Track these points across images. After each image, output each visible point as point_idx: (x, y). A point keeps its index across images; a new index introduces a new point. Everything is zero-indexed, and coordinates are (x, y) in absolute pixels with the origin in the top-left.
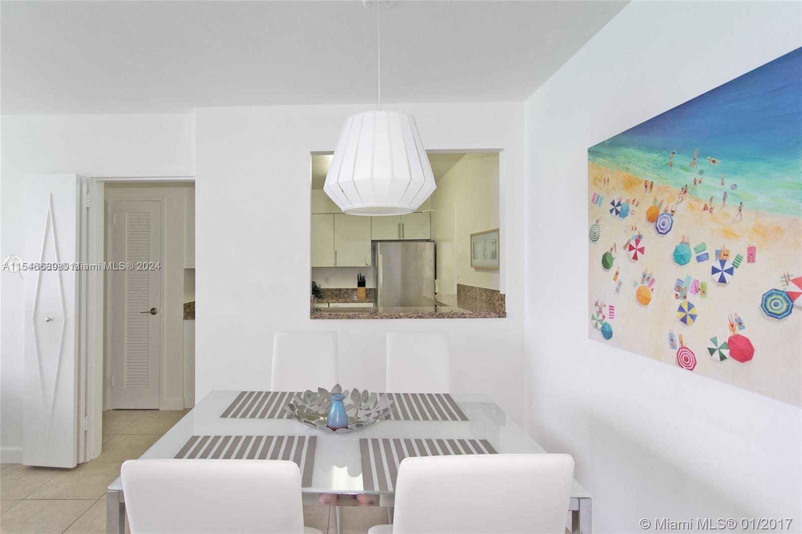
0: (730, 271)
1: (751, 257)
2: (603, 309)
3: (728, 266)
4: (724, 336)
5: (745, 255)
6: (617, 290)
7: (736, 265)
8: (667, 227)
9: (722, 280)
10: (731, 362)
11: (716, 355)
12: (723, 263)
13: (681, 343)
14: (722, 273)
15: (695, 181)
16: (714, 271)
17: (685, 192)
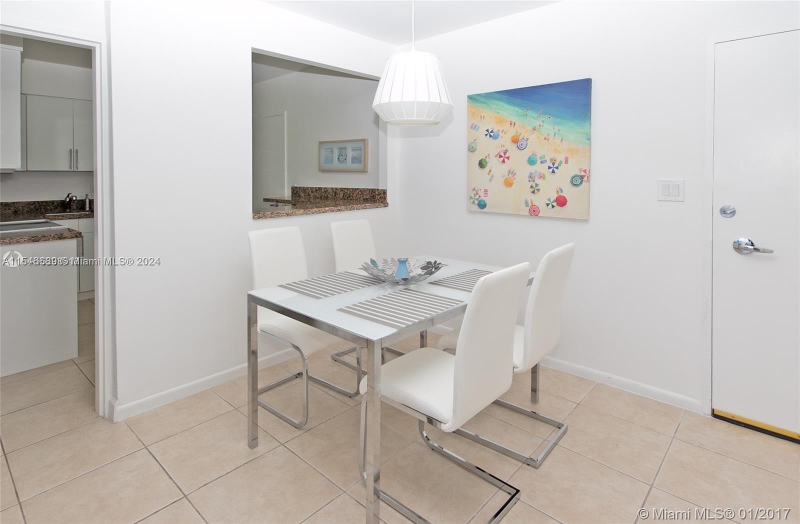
0: (557, 168)
1: (566, 162)
2: (479, 192)
3: (556, 165)
4: (554, 196)
5: (564, 161)
6: (490, 180)
7: (559, 165)
8: (524, 146)
9: (553, 172)
10: (557, 208)
11: (550, 206)
12: (554, 164)
13: (532, 203)
14: (553, 169)
15: (540, 125)
16: (550, 168)
17: (535, 130)
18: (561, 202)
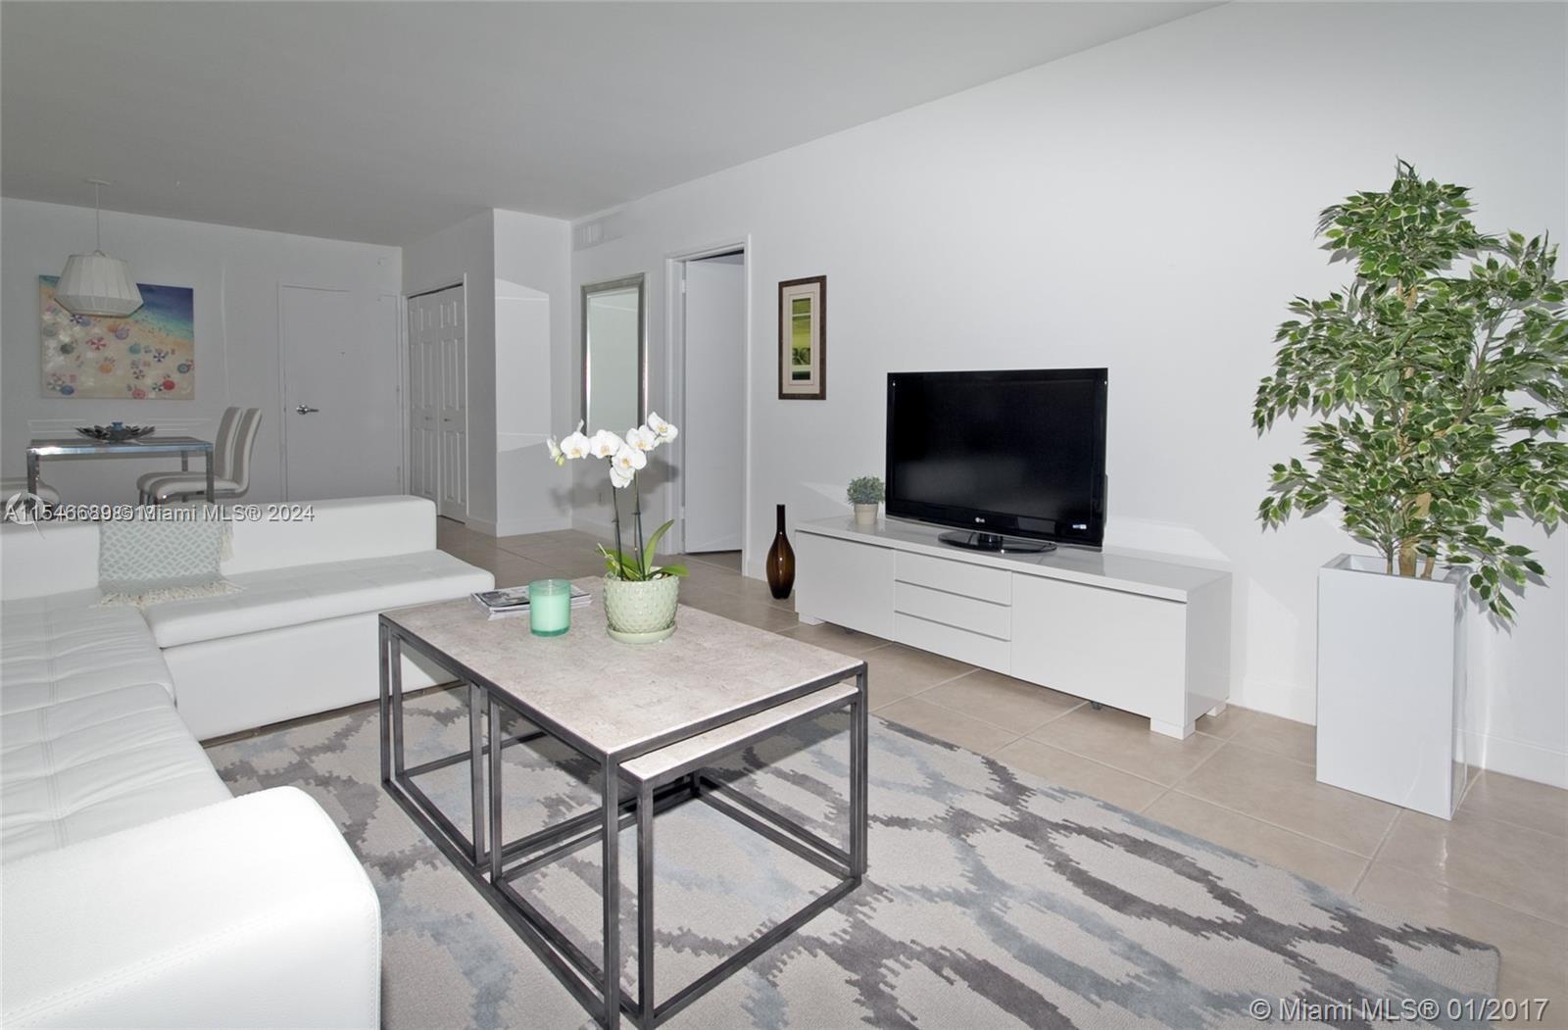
0: (163, 357)
1: (173, 352)
2: (63, 378)
3: (162, 355)
4: (162, 381)
5: (170, 351)
6: (79, 366)
7: (165, 355)
8: (124, 336)
9: (159, 361)
10: (165, 391)
11: (157, 389)
12: (159, 354)
13: (136, 387)
14: (160, 357)
15: (143, 319)
16: (155, 357)
17: (137, 323)
18: (169, 386)
